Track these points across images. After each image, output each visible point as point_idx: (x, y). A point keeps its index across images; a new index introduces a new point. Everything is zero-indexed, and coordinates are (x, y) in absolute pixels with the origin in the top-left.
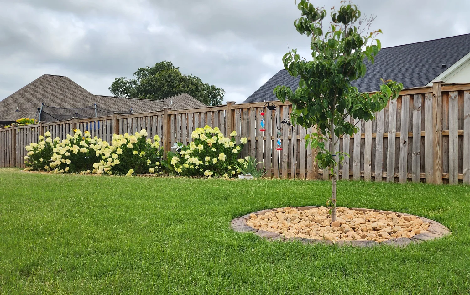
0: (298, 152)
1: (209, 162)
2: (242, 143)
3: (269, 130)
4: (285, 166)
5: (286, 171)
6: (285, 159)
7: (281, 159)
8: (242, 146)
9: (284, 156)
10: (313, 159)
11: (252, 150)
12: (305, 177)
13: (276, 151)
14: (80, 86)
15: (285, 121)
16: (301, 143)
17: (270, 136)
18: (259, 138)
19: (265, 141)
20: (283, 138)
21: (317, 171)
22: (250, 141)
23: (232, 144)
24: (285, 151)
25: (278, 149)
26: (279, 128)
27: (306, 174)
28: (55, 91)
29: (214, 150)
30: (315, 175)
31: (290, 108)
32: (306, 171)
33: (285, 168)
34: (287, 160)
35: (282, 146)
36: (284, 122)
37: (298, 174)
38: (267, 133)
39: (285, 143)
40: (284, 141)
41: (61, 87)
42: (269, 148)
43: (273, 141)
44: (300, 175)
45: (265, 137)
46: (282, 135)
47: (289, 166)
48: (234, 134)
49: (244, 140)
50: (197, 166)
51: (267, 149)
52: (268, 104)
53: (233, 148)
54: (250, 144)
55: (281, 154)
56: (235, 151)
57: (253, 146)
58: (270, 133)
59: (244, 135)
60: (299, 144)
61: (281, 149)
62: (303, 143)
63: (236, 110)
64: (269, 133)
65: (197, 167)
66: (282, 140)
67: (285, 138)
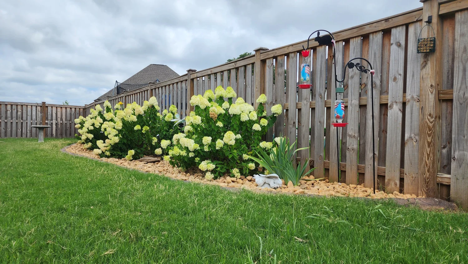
0: (383, 131)
1: (210, 146)
2: (274, 114)
3: (321, 89)
4: (352, 157)
5: (355, 168)
6: (352, 144)
7: (344, 143)
8: (273, 118)
9: (351, 139)
10: (423, 147)
11: (291, 126)
12: (398, 185)
13: (333, 129)
14: (175, 72)
15: (355, 62)
16: (390, 112)
17: (322, 100)
18: (303, 104)
19: (313, 109)
20: (349, 102)
21: (434, 177)
22: (287, 110)
23: (254, 116)
24: (352, 128)
25: (337, 125)
26: (339, 78)
27: (402, 180)
28: (156, 77)
29: (219, 125)
30: (427, 186)
31: (365, 43)
32: (402, 173)
33: (351, 162)
34: (356, 146)
35: (345, 118)
36: (351, 65)
37: (382, 177)
38: (317, 96)
39: (353, 112)
40: (350, 108)
41: (162, 73)
42: (320, 122)
43: (329, 108)
44: (386, 180)
45: (314, 102)
46: (346, 96)
47: (362, 157)
48: (262, 98)
49: (277, 109)
50: (191, 152)
51: (317, 125)
52: (319, 34)
53: (254, 122)
54: (287, 115)
55: (345, 134)
56: (256, 127)
57: (292, 119)
58: (323, 95)
59: (279, 100)
60: (386, 114)
61: (344, 125)
62: (394, 112)
63: (267, 61)
64: (320, 95)
65: (191, 155)
66: (346, 107)
67: (353, 101)
